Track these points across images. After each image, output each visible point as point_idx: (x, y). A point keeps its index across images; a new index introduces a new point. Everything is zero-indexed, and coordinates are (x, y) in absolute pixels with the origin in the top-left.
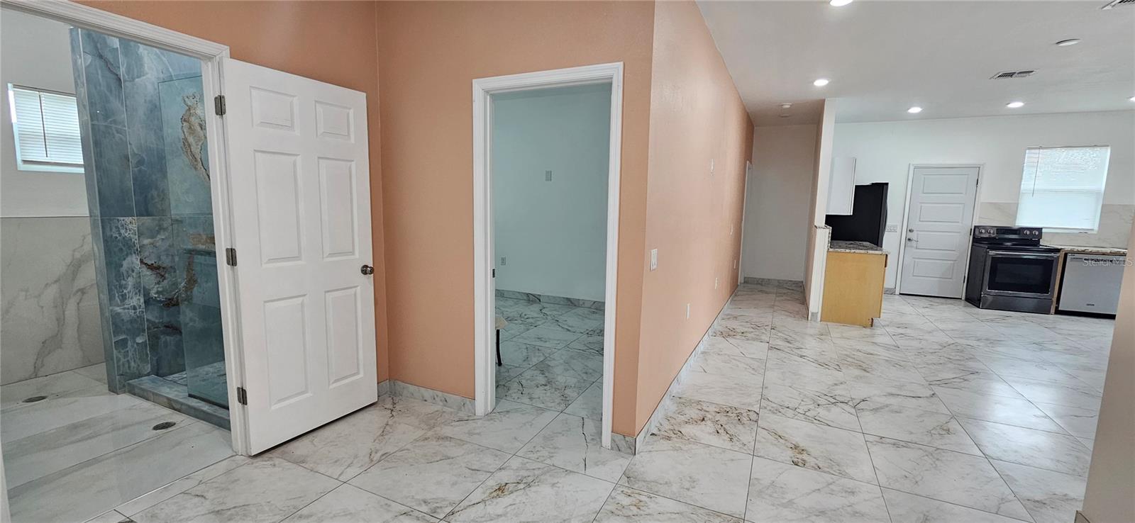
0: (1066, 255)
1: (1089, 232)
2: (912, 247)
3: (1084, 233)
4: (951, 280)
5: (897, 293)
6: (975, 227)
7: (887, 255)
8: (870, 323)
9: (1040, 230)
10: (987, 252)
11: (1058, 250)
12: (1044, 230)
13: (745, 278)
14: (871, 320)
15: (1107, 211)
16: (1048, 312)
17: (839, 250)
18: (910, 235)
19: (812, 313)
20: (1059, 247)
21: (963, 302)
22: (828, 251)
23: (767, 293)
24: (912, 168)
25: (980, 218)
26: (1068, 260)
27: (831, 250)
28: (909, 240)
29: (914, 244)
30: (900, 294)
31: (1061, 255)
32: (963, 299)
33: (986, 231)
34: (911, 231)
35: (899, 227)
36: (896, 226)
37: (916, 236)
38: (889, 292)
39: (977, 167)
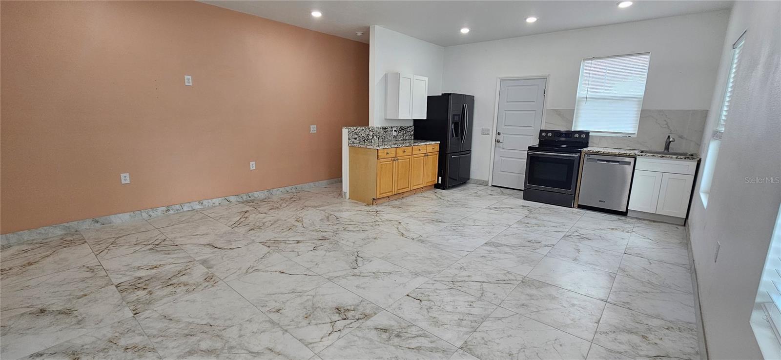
0: (584, 155)
1: (632, 136)
2: (499, 147)
5: (490, 184)
8: (372, 202)
9: (587, 133)
12: (591, 134)
15: (645, 116)
16: (571, 206)
18: (499, 137)
19: (344, 193)
22: (349, 146)
24: (499, 81)
25: (546, 123)
26: (586, 160)
28: (498, 141)
29: (501, 145)
30: (492, 186)
31: (581, 155)
33: (547, 134)
34: (499, 134)
35: (491, 131)
36: (489, 130)
37: (502, 138)
38: (485, 183)
39: (545, 78)
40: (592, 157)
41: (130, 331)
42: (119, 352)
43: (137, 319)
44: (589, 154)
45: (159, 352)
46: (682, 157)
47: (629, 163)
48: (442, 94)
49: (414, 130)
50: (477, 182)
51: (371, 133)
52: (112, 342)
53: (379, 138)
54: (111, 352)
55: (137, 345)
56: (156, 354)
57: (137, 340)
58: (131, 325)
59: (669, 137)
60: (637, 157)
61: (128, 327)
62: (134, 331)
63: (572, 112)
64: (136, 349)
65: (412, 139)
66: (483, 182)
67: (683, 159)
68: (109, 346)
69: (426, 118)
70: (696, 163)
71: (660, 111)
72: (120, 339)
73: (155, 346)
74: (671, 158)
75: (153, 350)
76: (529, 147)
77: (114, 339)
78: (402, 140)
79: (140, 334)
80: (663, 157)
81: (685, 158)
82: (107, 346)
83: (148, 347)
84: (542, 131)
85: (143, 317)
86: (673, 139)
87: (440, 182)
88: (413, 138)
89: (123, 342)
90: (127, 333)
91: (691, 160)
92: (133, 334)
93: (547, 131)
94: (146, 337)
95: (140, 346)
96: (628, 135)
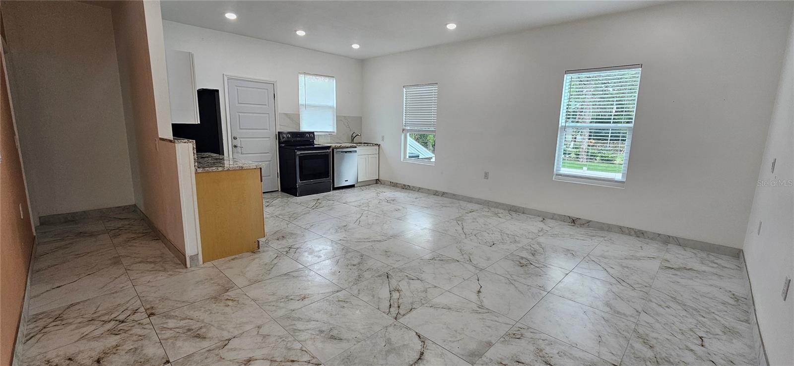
0: (333, 150)
1: (333, 134)
3: (330, 133)
4: (269, 177)
6: (279, 132)
7: (261, 168)
8: (257, 246)
9: (313, 133)
10: (295, 153)
11: (329, 147)
13: (40, 218)
14: (257, 243)
15: (340, 120)
16: (329, 191)
17: (210, 169)
19: (191, 257)
20: (329, 145)
21: (280, 193)
22: (196, 173)
23: (92, 235)
25: (280, 125)
26: (335, 153)
27: (200, 170)
28: (235, 146)
29: (239, 149)
31: (331, 150)
32: (279, 190)
34: (235, 138)
37: (239, 143)
40: (337, 150)
41: (636, 356)
42: (658, 349)
43: (620, 360)
44: (335, 148)
45: (633, 327)
47: (356, 152)
52: (657, 361)
54: (664, 355)
55: (643, 343)
56: (636, 328)
57: (638, 346)
58: (630, 360)
60: (357, 147)
61: (634, 361)
62: (634, 353)
63: (298, 115)
64: (645, 341)
68: (661, 359)
72: (649, 358)
73: (632, 332)
75: (635, 331)
77: (653, 362)
79: (632, 347)
82: (663, 362)
83: (636, 336)
85: (614, 358)
89: (649, 354)
90: (640, 357)
92: (636, 352)
94: (630, 342)
95: (641, 340)
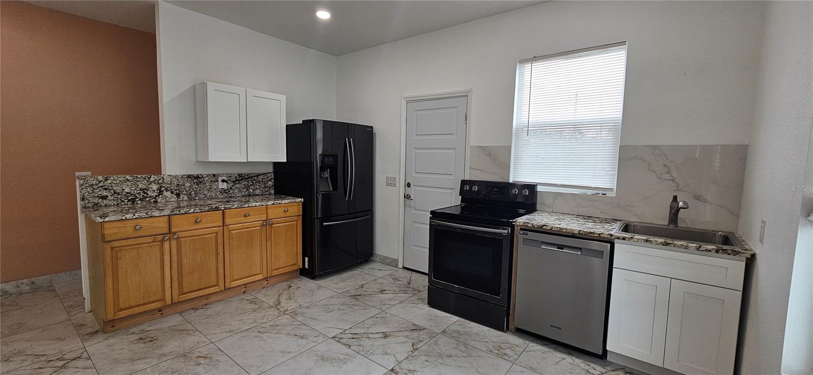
2: (410, 206)
3: (599, 195)
5: (400, 266)
6: (462, 181)
9: (532, 187)
10: (431, 221)
12: (538, 189)
15: (628, 156)
18: (408, 191)
24: (404, 102)
25: (470, 168)
28: (408, 197)
29: (412, 203)
30: (404, 268)
33: (471, 188)
34: (408, 185)
35: (397, 179)
36: (395, 178)
37: (413, 192)
38: (393, 263)
39: (465, 96)
40: (531, 235)
44: (526, 229)
46: (710, 247)
47: (600, 254)
48: (303, 121)
49: (275, 179)
50: (384, 260)
51: (155, 187)
53: (178, 195)
59: (675, 198)
60: (616, 241)
63: (507, 150)
65: (270, 194)
66: (390, 261)
67: (713, 253)
69: (286, 161)
70: (744, 264)
71: (656, 147)
74: (686, 247)
76: (432, 212)
78: (243, 196)
80: (668, 244)
81: (717, 252)
84: (464, 183)
86: (684, 202)
87: (307, 266)
88: (273, 192)
91: (731, 256)
93: (471, 183)
96: (601, 192)
